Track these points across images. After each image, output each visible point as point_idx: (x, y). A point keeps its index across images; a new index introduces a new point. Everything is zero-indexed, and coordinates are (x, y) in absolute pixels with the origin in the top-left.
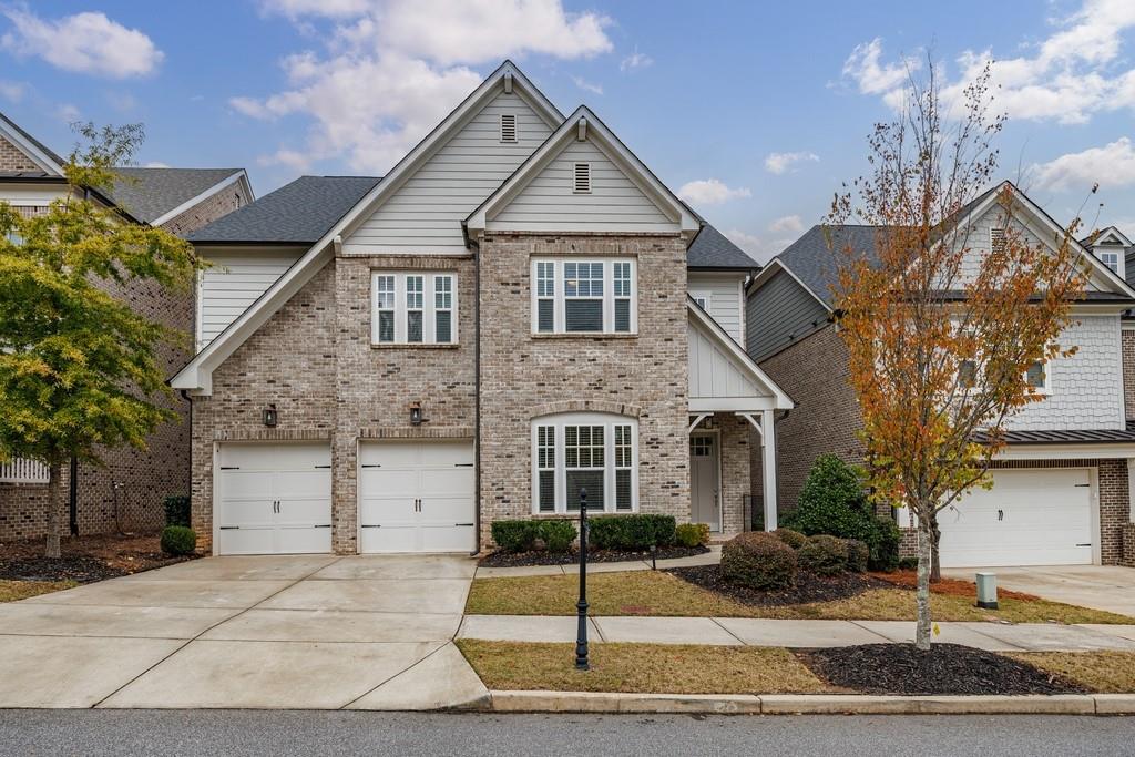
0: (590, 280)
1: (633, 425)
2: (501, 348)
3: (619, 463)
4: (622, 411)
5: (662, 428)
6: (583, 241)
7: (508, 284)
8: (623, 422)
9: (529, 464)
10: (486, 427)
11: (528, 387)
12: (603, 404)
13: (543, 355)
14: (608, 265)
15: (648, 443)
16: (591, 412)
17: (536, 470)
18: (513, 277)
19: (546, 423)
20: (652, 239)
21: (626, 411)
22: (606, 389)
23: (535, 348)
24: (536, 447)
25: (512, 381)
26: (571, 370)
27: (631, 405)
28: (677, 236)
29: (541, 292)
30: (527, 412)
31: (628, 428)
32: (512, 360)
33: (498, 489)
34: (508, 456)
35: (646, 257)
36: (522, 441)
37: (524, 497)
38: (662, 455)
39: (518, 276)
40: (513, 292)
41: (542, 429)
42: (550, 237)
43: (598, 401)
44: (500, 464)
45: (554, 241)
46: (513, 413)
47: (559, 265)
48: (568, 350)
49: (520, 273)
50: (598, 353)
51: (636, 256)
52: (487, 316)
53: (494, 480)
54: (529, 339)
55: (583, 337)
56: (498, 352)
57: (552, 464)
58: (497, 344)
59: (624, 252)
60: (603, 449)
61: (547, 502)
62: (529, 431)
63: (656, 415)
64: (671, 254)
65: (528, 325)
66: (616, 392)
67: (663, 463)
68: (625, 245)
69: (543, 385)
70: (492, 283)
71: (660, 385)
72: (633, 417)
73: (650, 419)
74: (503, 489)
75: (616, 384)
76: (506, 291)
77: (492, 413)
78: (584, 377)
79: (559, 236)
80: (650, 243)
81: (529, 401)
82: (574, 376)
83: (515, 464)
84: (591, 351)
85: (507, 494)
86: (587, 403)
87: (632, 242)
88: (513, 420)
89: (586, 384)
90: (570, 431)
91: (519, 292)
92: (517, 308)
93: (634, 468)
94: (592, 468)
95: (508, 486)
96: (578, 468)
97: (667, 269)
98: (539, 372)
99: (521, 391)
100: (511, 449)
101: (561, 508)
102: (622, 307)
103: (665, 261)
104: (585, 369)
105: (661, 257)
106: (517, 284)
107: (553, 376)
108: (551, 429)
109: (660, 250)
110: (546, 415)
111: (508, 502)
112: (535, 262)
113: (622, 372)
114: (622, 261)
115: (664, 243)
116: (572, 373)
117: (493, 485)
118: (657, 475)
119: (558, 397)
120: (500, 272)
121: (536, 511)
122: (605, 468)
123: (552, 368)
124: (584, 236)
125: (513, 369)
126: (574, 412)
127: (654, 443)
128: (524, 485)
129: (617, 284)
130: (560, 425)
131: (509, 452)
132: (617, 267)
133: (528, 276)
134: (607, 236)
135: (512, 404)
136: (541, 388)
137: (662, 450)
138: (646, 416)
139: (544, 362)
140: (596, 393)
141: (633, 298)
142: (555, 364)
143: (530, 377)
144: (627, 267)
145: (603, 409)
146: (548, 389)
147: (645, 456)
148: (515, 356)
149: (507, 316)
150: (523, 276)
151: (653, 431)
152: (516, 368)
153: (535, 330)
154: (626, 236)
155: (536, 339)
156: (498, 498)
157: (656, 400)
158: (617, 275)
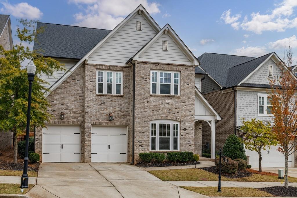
0: (167, 78)
1: (179, 124)
2: (141, 98)
3: (174, 135)
4: (176, 120)
5: (187, 125)
6: (166, 66)
7: (144, 78)
8: (176, 123)
9: (149, 135)
10: (137, 123)
11: (149, 111)
12: (171, 117)
13: (153, 101)
14: (172, 74)
15: (183, 130)
16: (167, 119)
17: (151, 137)
18: (145, 76)
19: (154, 122)
20: (185, 67)
21: (177, 120)
22: (172, 112)
23: (151, 99)
24: (151, 130)
25: (144, 109)
26: (162, 106)
27: (178, 118)
28: (192, 66)
29: (153, 81)
30: (148, 119)
31: (177, 125)
32: (144, 102)
33: (140, 143)
34: (143, 133)
35: (184, 72)
36: (147, 128)
37: (147, 146)
38: (187, 133)
39: (147, 76)
40: (145, 81)
41: (152, 124)
42: (157, 64)
43: (169, 116)
44: (141, 135)
45: (157, 65)
46: (144, 119)
47: (158, 73)
48: (161, 100)
49: (147, 75)
50: (169, 101)
51: (181, 71)
52: (137, 88)
53: (139, 140)
54: (149, 96)
55: (165, 96)
56: (140, 99)
57: (155, 135)
58: (140, 97)
59: (177, 70)
60: (170, 131)
61: (154, 147)
62: (149, 125)
63: (185, 121)
64: (190, 72)
65: (149, 91)
66: (174, 114)
67: (187, 136)
68: (177, 68)
69: (153, 110)
70: (139, 77)
71: (187, 112)
72: (179, 121)
73: (184, 122)
74: (141, 143)
75: (174, 111)
76: (143, 80)
77: (138, 119)
78: (165, 108)
79: (159, 64)
80: (184, 68)
81: (149, 116)
82: (162, 108)
83: (145, 135)
84: (168, 100)
85: (142, 144)
86: (166, 117)
87: (180, 67)
88: (144, 121)
89: (166, 111)
90: (161, 125)
91: (147, 81)
92: (146, 86)
93: (178, 137)
94: (167, 137)
95: (143, 142)
96: (163, 137)
97: (189, 76)
98: (152, 106)
99: (147, 112)
100: (144, 131)
101: (158, 149)
102: (176, 87)
103: (189, 74)
104: (166, 106)
105: (188, 72)
106: (146, 78)
107: (156, 108)
108: (155, 124)
109: (187, 70)
110: (154, 120)
111: (143, 147)
112: (151, 71)
113: (176, 107)
114: (176, 73)
115: (188, 68)
116: (162, 107)
117: (138, 141)
118: (186, 140)
119: (158, 114)
120: (141, 74)
121: (151, 150)
122: (170, 137)
123: (156, 105)
124: (166, 64)
125: (145, 105)
126: (162, 119)
127: (185, 130)
128: (147, 142)
129: (175, 80)
130: (158, 123)
131: (143, 131)
132: (175, 74)
133: (150, 76)
134: (173, 65)
135: (144, 116)
136: (153, 112)
137: (187, 132)
138: (183, 121)
139: (154, 103)
140: (169, 114)
141: (179, 84)
142: (157, 104)
143: (150, 108)
144: (178, 74)
145: (171, 119)
146: (155, 112)
147: (182, 134)
148: (145, 101)
149: (143, 88)
150: (148, 76)
151: (184, 126)
152: (146, 105)
153: (151, 93)
154: (178, 65)
155: (152, 96)
156: (140, 146)
157: (185, 116)
158: (175, 77)
